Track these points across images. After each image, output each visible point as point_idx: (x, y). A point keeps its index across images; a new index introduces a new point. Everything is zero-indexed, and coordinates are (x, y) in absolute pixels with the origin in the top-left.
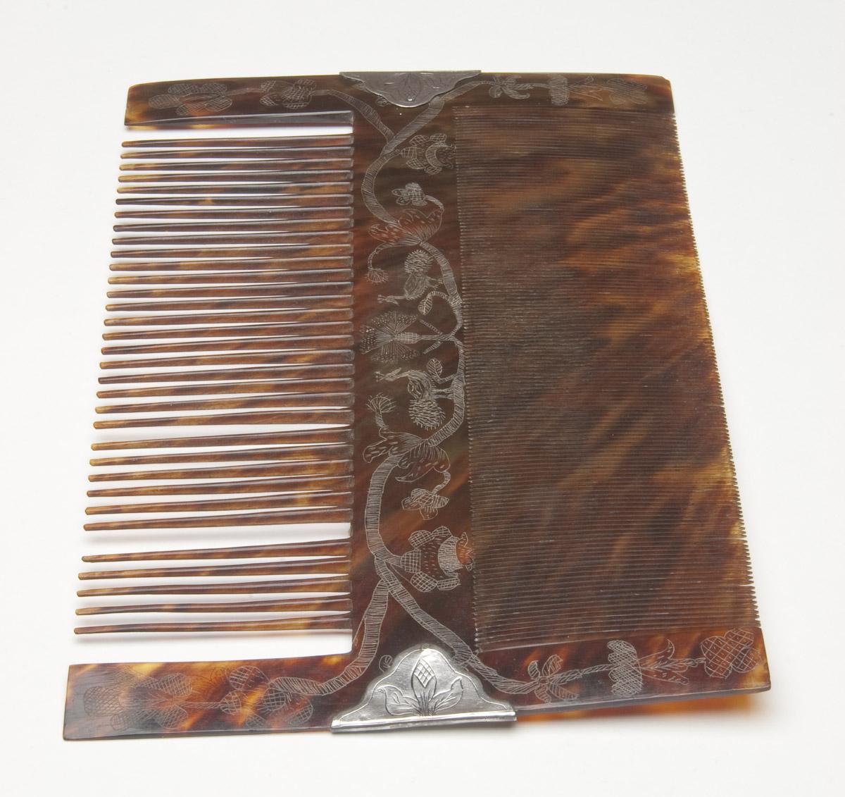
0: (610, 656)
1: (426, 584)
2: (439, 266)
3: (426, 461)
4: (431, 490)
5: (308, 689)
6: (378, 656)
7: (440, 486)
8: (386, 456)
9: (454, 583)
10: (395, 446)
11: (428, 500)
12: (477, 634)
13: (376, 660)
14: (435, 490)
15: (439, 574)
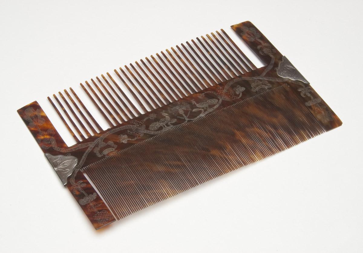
0: (91, 195)
1: (97, 151)
2: (214, 106)
3: (138, 133)
4: (128, 138)
5: (54, 144)
6: (70, 152)
7: (130, 139)
8: (135, 125)
9: (99, 156)
10: (139, 125)
11: (124, 139)
12: (86, 167)
13: (68, 153)
14: (128, 139)
15: (101, 151)
